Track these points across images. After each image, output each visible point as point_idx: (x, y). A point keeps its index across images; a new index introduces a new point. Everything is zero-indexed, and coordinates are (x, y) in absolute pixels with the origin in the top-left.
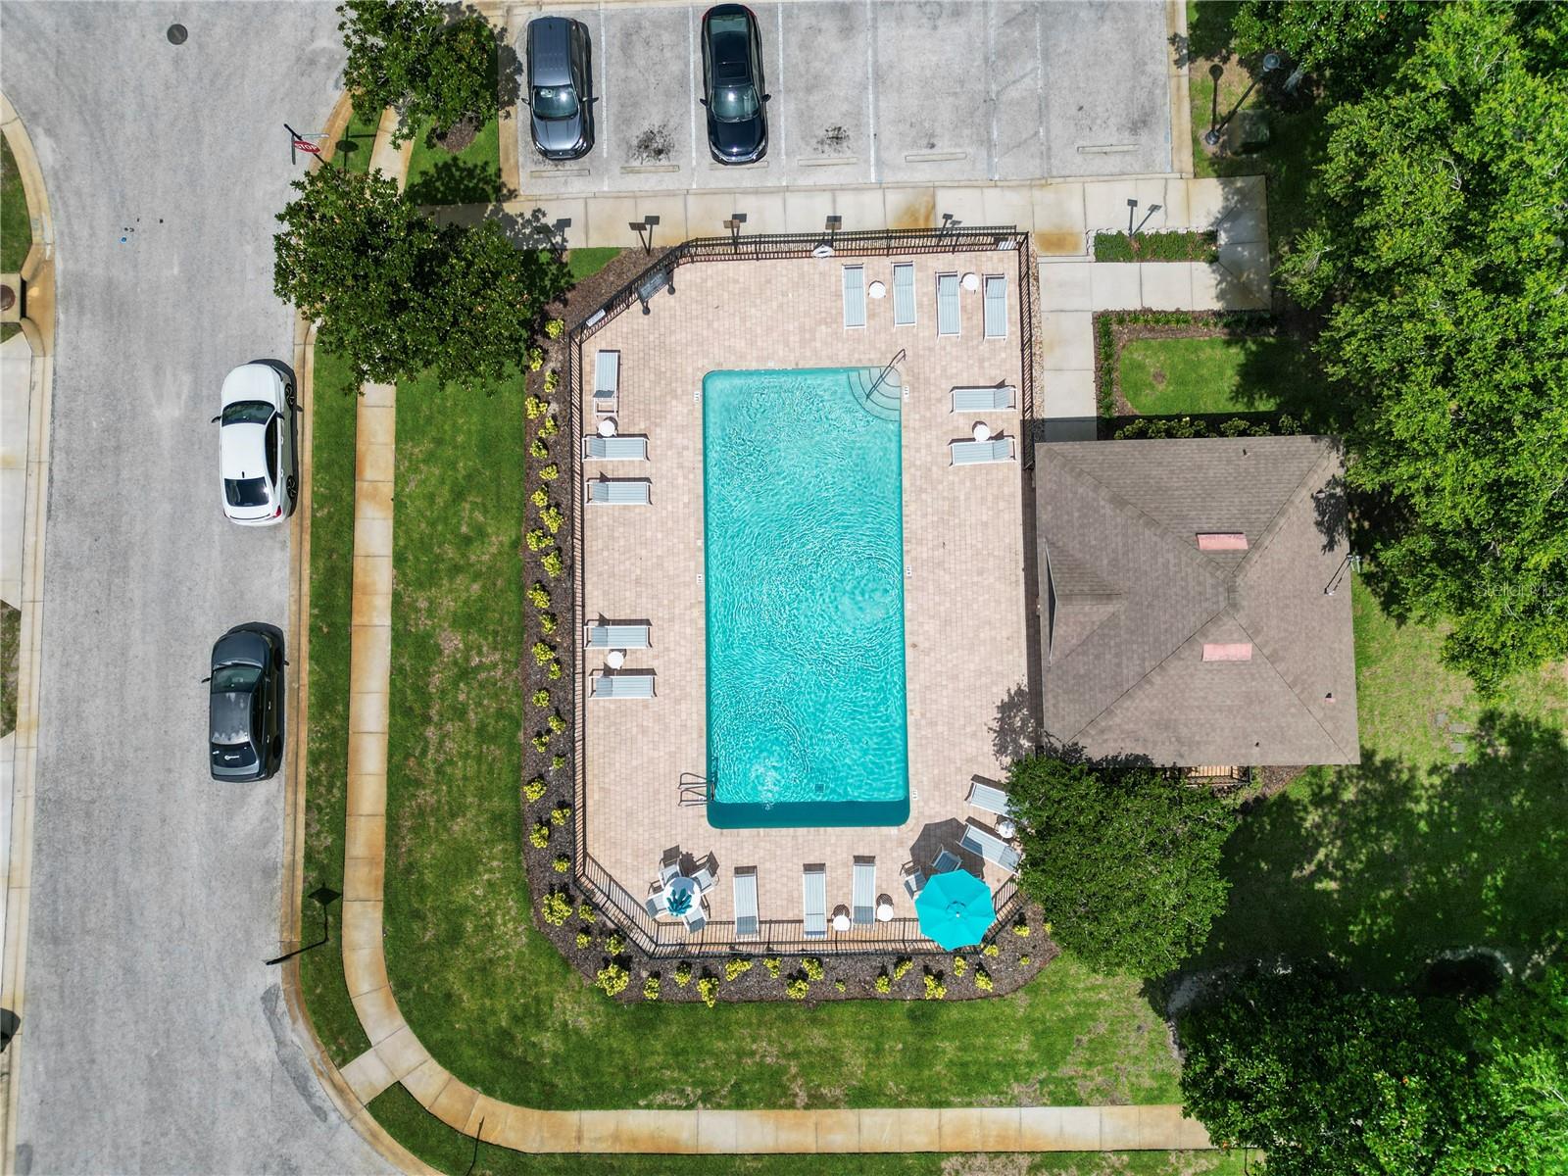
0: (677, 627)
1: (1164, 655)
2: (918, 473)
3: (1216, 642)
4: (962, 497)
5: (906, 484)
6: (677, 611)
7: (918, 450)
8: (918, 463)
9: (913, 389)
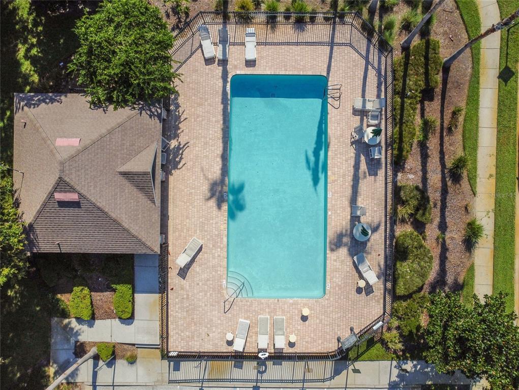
0: (342, 171)
1: (99, 142)
2: (219, 244)
3: (73, 147)
4: (198, 231)
5: (225, 239)
6: (341, 179)
7: (219, 256)
8: (219, 250)
9: (221, 286)
